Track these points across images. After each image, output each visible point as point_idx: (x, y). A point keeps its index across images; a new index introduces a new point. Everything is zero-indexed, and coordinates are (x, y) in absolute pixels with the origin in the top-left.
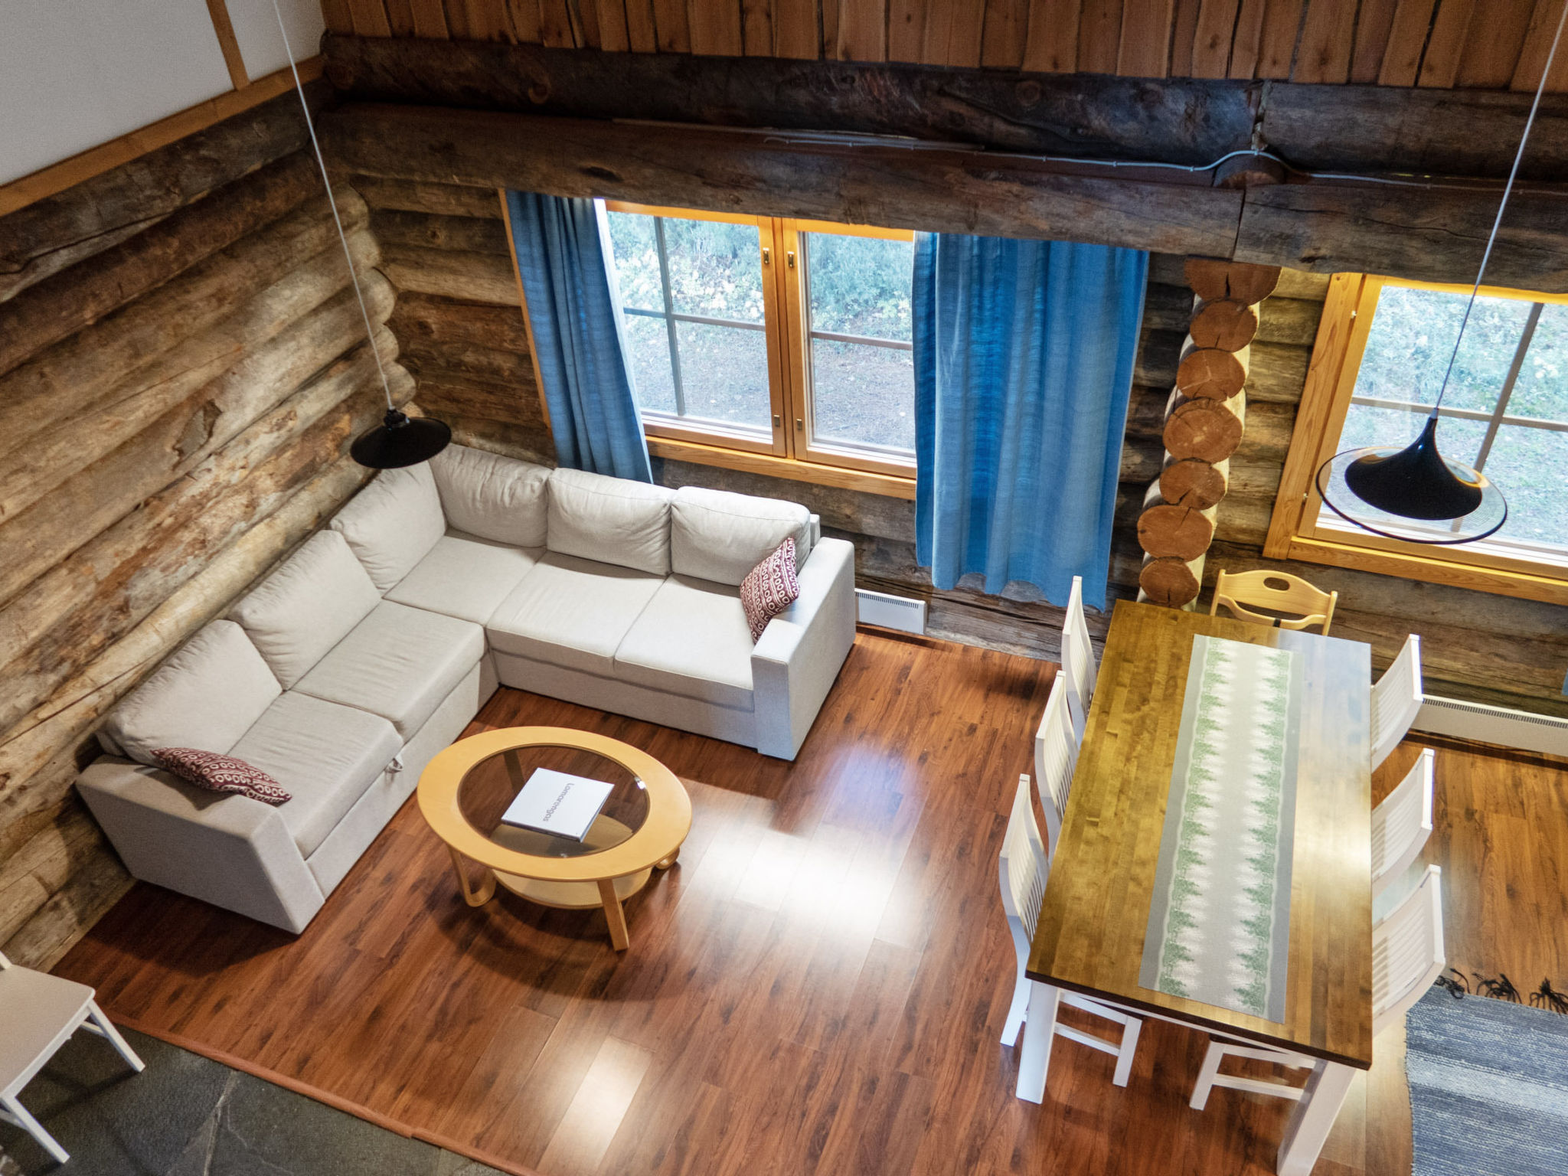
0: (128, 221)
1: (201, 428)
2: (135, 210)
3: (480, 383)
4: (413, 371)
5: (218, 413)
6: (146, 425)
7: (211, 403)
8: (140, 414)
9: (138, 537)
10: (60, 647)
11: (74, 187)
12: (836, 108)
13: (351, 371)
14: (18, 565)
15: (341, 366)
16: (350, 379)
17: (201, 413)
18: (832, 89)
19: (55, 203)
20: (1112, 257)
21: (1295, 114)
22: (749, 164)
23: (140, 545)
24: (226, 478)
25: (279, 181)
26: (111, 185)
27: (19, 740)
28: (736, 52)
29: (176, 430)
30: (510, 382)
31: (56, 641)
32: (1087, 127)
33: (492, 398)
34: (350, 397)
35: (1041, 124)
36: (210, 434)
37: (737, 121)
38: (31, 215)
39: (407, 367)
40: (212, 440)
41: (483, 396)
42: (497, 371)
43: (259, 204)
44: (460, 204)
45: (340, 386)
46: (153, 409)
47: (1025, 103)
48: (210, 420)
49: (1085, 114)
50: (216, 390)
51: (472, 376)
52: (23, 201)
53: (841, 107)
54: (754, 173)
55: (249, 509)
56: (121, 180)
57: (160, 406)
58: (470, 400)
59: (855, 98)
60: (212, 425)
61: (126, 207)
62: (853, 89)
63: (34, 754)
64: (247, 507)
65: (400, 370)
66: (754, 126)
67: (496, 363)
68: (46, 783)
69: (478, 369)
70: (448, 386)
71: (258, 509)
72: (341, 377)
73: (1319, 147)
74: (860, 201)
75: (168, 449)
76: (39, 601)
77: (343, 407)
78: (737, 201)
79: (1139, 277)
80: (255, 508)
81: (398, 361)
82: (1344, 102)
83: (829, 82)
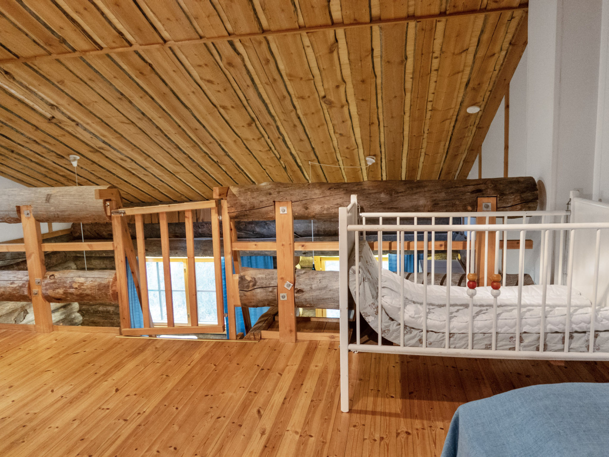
0: (18, 257)
1: (22, 317)
3: (103, 317)
4: (83, 315)
5: (27, 313)
6: (8, 312)
7: (26, 310)
8: (8, 307)
12: (201, 232)
13: (65, 311)
15: (62, 309)
16: (64, 313)
17: (23, 312)
18: (200, 228)
20: (265, 259)
21: (297, 225)
22: (180, 244)
25: (55, 256)
28: (177, 222)
29: (16, 314)
30: (112, 315)
32: (256, 231)
33: (106, 321)
34: (63, 319)
35: (246, 232)
36: (24, 318)
37: (177, 237)
39: (81, 314)
40: (24, 320)
41: (103, 321)
42: (108, 312)
43: (49, 260)
44: (104, 264)
45: (61, 314)
46: (12, 307)
47: (242, 227)
48: (25, 314)
49: (255, 229)
50: (28, 307)
51: (101, 314)
53: (202, 231)
54: (180, 246)
57: (13, 307)
58: (99, 322)
59: (204, 229)
60: (25, 316)
62: (204, 228)
65: (78, 314)
66: (182, 238)
67: (108, 309)
69: (103, 312)
70: (92, 319)
72: (62, 312)
73: (303, 231)
74: (206, 250)
75: (13, 319)
77: (61, 321)
78: (177, 253)
79: (271, 262)
81: (78, 312)
82: (306, 222)
83: (198, 226)
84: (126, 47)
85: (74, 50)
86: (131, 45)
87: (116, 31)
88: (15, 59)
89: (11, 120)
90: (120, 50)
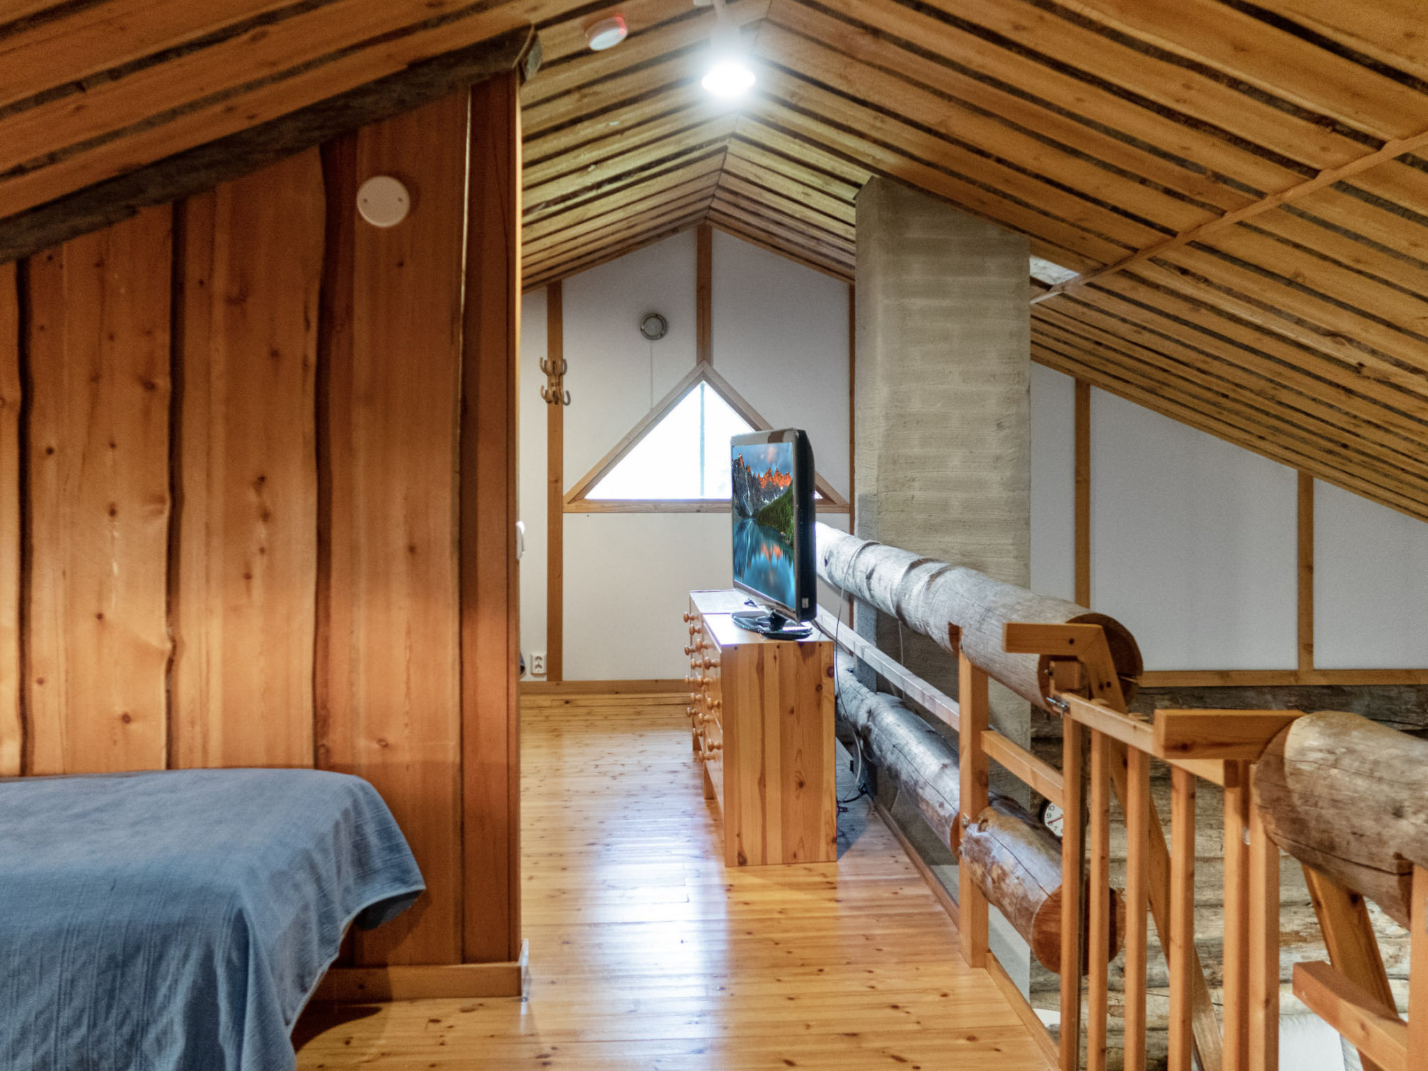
2: (1395, 714)
9: (1297, 922)
10: (1210, 958)
11: (1360, 686)
14: (1212, 886)
19: (1343, 690)
23: (1296, 928)
24: (1383, 925)
26: (1386, 694)
27: (1156, 997)
31: (1210, 953)
38: (1325, 691)
52: (1324, 682)
55: (1393, 960)
56: (1393, 693)
61: (1389, 709)
63: (1159, 1012)
64: (1391, 957)
68: (1155, 1041)
71: (1399, 964)
76: (1213, 918)
80: (1396, 962)
84: (1366, 155)
85: (1261, 195)
86: (1379, 144)
87: (1303, 118)
88: (1168, 240)
89: (1280, 374)
90: (1359, 165)
